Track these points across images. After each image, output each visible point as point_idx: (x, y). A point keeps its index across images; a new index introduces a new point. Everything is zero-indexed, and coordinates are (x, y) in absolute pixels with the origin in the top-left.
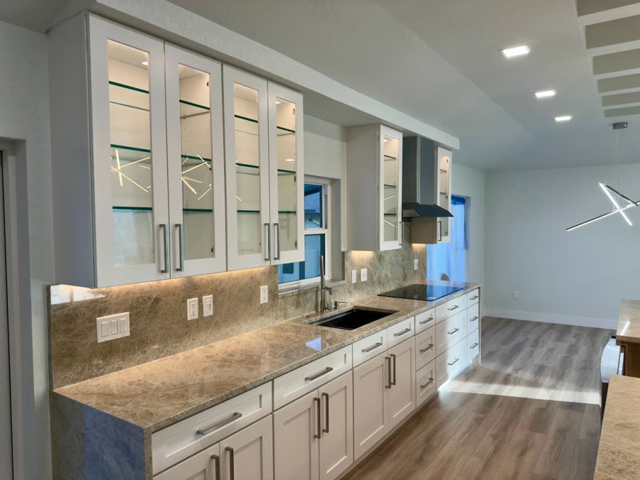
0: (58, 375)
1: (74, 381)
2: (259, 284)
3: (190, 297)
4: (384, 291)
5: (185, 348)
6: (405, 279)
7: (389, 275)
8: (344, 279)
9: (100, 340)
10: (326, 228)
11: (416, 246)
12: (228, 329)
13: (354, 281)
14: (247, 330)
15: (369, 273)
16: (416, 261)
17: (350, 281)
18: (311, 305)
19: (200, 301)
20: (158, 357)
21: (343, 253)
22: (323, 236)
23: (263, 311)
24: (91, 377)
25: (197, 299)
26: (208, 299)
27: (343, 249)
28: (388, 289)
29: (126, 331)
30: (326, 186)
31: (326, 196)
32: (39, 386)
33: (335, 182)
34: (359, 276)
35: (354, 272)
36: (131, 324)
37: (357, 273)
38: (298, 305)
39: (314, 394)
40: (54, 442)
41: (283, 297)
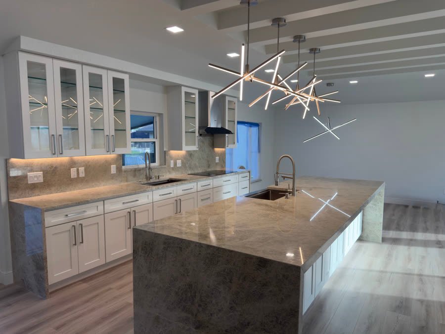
0: (11, 195)
1: (18, 198)
2: (110, 164)
3: (73, 168)
4: (193, 172)
5: (71, 190)
6: (209, 166)
7: (197, 164)
8: (165, 165)
9: (29, 182)
10: (156, 138)
11: (217, 150)
12: (93, 184)
13: (172, 166)
14: (104, 186)
15: (182, 163)
16: (217, 158)
17: (169, 166)
18: (143, 176)
19: (78, 170)
20: (57, 192)
21: (165, 152)
22: (154, 142)
23: (113, 177)
24: (26, 197)
25: (76, 169)
26: (82, 169)
27: (165, 150)
28: (196, 172)
29: (41, 180)
30: (156, 116)
31: (156, 122)
32: (4, 199)
33: (160, 115)
34: (175, 164)
35: (172, 162)
36: (44, 177)
37: (174, 163)
38: (135, 176)
39: (129, 210)
40: (10, 222)
41: (125, 171)
